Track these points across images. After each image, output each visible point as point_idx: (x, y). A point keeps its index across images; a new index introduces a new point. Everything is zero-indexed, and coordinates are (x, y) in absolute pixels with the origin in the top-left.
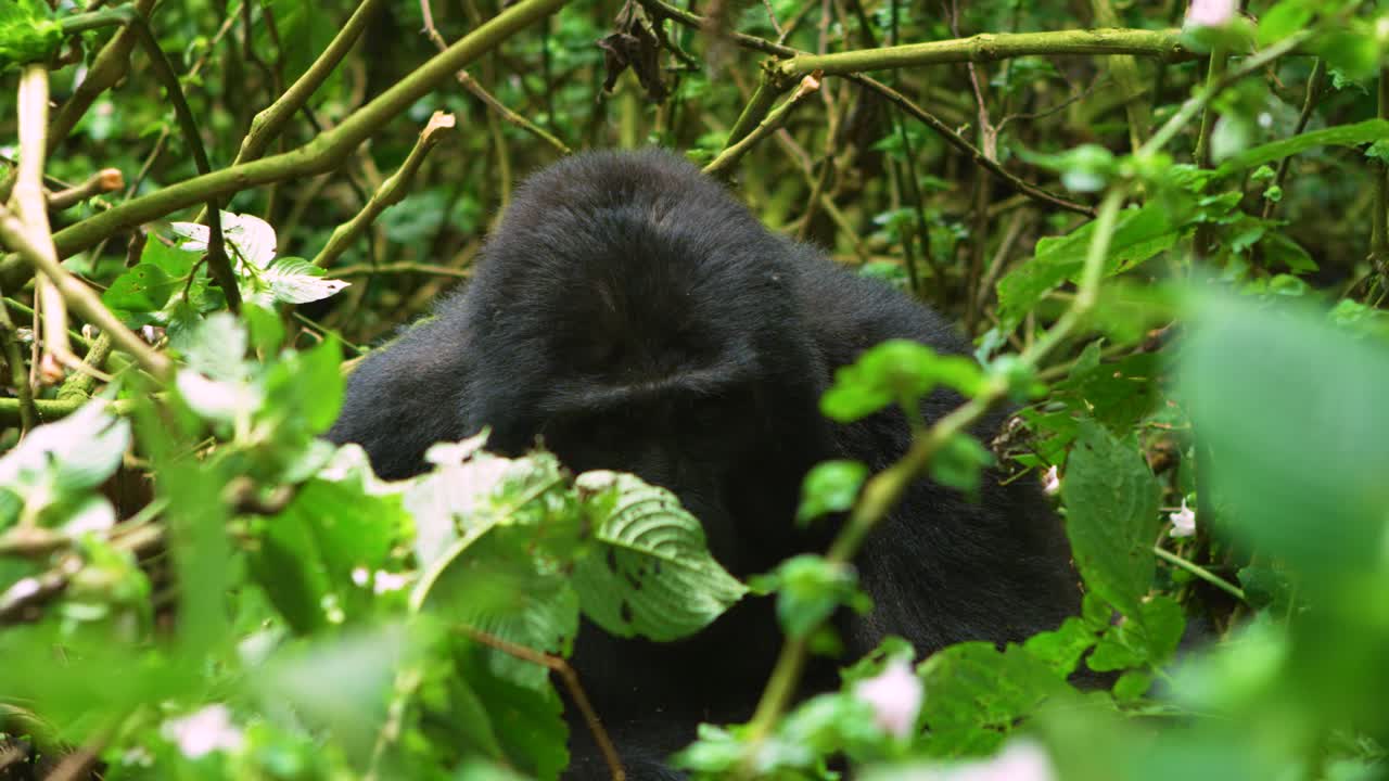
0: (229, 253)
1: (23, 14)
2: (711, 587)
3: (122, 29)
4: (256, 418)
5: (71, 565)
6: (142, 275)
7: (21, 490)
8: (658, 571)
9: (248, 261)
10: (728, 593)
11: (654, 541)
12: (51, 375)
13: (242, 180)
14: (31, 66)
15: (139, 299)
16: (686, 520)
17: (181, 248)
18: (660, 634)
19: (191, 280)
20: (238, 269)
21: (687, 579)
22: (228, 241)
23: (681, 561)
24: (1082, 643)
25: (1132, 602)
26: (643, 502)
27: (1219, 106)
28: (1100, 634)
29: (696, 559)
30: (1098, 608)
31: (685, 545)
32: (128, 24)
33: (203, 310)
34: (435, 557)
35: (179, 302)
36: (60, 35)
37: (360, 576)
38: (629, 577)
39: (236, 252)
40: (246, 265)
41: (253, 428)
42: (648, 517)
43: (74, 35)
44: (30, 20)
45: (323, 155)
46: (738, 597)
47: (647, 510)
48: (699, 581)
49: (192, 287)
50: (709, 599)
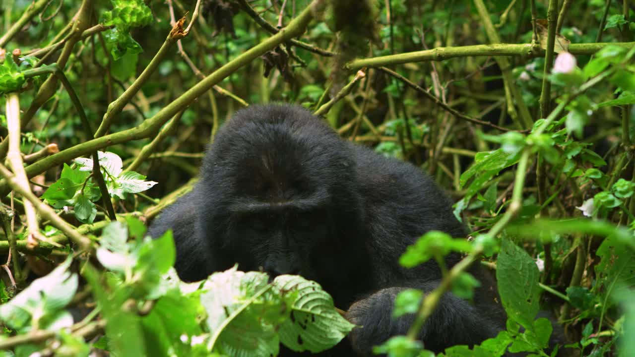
0: (102, 172)
1: (6, 70)
2: (338, 326)
3: (51, 75)
4: (134, 269)
5: (55, 345)
6: (62, 183)
7: (30, 310)
8: (313, 320)
9: (110, 174)
10: (345, 328)
11: (311, 307)
12: (32, 244)
13: (109, 142)
14: (10, 94)
15: (61, 194)
16: (325, 295)
17: (80, 170)
18: (316, 350)
19: (85, 184)
20: (106, 178)
21: (326, 323)
22: (102, 166)
23: (323, 315)
24: (507, 342)
25: (529, 322)
26: (305, 288)
27: (568, 108)
28: (514, 337)
29: (330, 313)
30: (514, 325)
31: (325, 308)
32: (54, 73)
33: (91, 198)
34: (217, 325)
35: (79, 194)
36: (23, 79)
37: (184, 338)
38: (300, 324)
39: (105, 171)
40: (109, 176)
41: (133, 275)
42: (307, 295)
43: (29, 78)
44: (10, 73)
45: (147, 130)
46: (350, 329)
47: (307, 292)
48: (332, 324)
49: (85, 187)
50: (337, 332)
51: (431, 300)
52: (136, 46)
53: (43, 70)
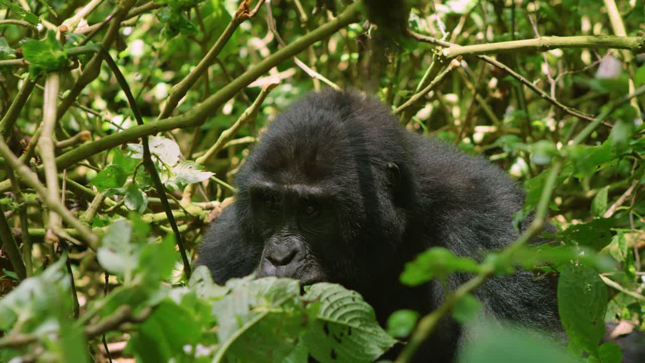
0: (154, 159)
2: (378, 341)
3: (96, 54)
4: (134, 274)
5: (38, 350)
6: (112, 170)
7: (17, 310)
8: (350, 333)
9: (165, 163)
10: (386, 344)
11: (348, 319)
12: (51, 240)
13: (156, 129)
14: (51, 73)
16: (366, 307)
17: (132, 156)
19: (136, 173)
20: (159, 167)
21: (365, 337)
22: (154, 154)
23: (362, 328)
25: (592, 348)
26: (343, 298)
29: (370, 327)
30: (576, 349)
31: (365, 321)
32: (98, 53)
34: (227, 336)
35: (130, 183)
37: (188, 349)
38: (336, 338)
39: (158, 159)
40: (164, 165)
41: (133, 278)
42: (345, 306)
44: (51, 51)
46: (392, 345)
47: (345, 302)
48: (372, 338)
49: (137, 175)
50: (376, 347)
51: (428, 323)
52: (190, 27)
53: (88, 49)
